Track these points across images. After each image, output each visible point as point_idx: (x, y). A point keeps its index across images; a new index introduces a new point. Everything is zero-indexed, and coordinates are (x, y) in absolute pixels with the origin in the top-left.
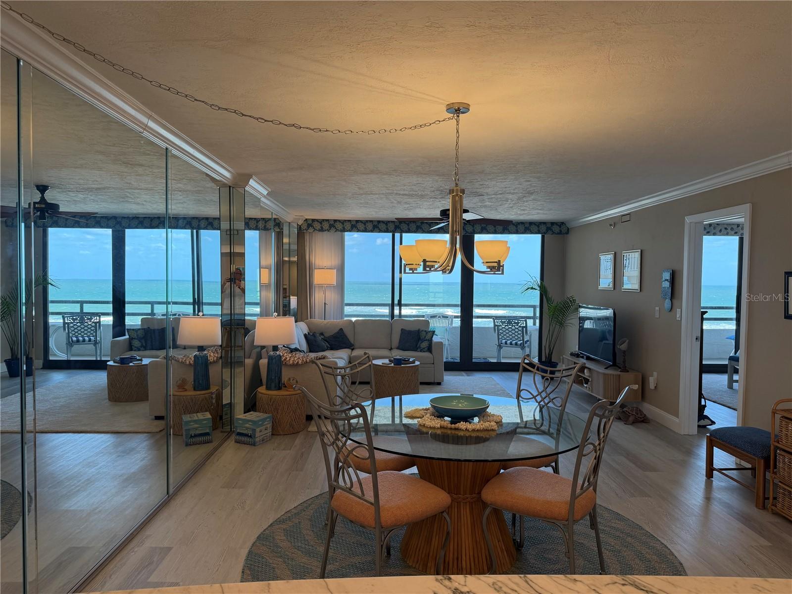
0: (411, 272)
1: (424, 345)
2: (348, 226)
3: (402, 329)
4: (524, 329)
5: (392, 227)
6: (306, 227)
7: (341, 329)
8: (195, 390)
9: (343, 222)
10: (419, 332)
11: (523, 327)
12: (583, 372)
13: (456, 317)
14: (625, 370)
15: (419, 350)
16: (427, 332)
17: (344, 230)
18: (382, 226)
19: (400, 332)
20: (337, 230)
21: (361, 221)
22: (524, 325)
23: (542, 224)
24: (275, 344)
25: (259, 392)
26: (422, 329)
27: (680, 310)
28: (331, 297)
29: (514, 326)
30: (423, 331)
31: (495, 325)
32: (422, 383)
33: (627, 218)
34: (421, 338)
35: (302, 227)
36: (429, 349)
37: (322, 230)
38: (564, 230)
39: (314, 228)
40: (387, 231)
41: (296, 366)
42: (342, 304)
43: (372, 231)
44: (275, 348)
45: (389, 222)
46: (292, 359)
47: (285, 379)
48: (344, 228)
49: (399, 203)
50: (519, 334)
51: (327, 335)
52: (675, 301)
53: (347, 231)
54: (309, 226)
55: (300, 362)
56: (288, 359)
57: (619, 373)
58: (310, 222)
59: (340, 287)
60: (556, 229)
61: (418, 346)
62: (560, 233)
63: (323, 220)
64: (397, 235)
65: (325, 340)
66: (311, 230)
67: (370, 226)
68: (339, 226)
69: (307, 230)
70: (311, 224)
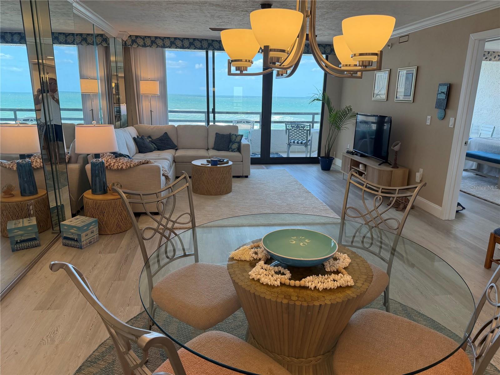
0: (238, 72)
1: (235, 146)
2: (168, 43)
3: (216, 133)
4: (308, 131)
5: (205, 44)
6: (130, 43)
7: (166, 133)
8: (22, 195)
9: (163, 39)
10: (230, 135)
11: (307, 130)
12: (358, 167)
13: (256, 122)
14: (396, 166)
15: (230, 150)
16: (237, 136)
17: (164, 46)
18: (198, 44)
19: (214, 136)
20: (158, 46)
21: (179, 39)
22: (309, 129)
23: (328, 46)
24: (97, 152)
25: (85, 197)
26: (232, 133)
27: (454, 119)
28: (156, 105)
29: (301, 129)
30: (233, 135)
31: (287, 129)
32: (234, 177)
33: (406, 39)
34: (232, 140)
35: (127, 43)
36: (239, 150)
37: (145, 46)
39: (137, 44)
40: (201, 48)
41: (120, 170)
42: (166, 111)
43: (188, 48)
44: (97, 156)
45: (203, 40)
46: (117, 164)
47: (109, 184)
48: (164, 44)
49: (212, 16)
50: (304, 135)
51: (154, 138)
52: (449, 112)
53: (167, 47)
54: (134, 42)
55: (124, 167)
56: (112, 164)
57: (391, 169)
58: (134, 38)
59: (163, 96)
61: (230, 147)
63: (146, 37)
64: (210, 53)
65: (152, 142)
66: (135, 46)
67: (186, 43)
68: (160, 42)
69: (131, 46)
70: (134, 39)
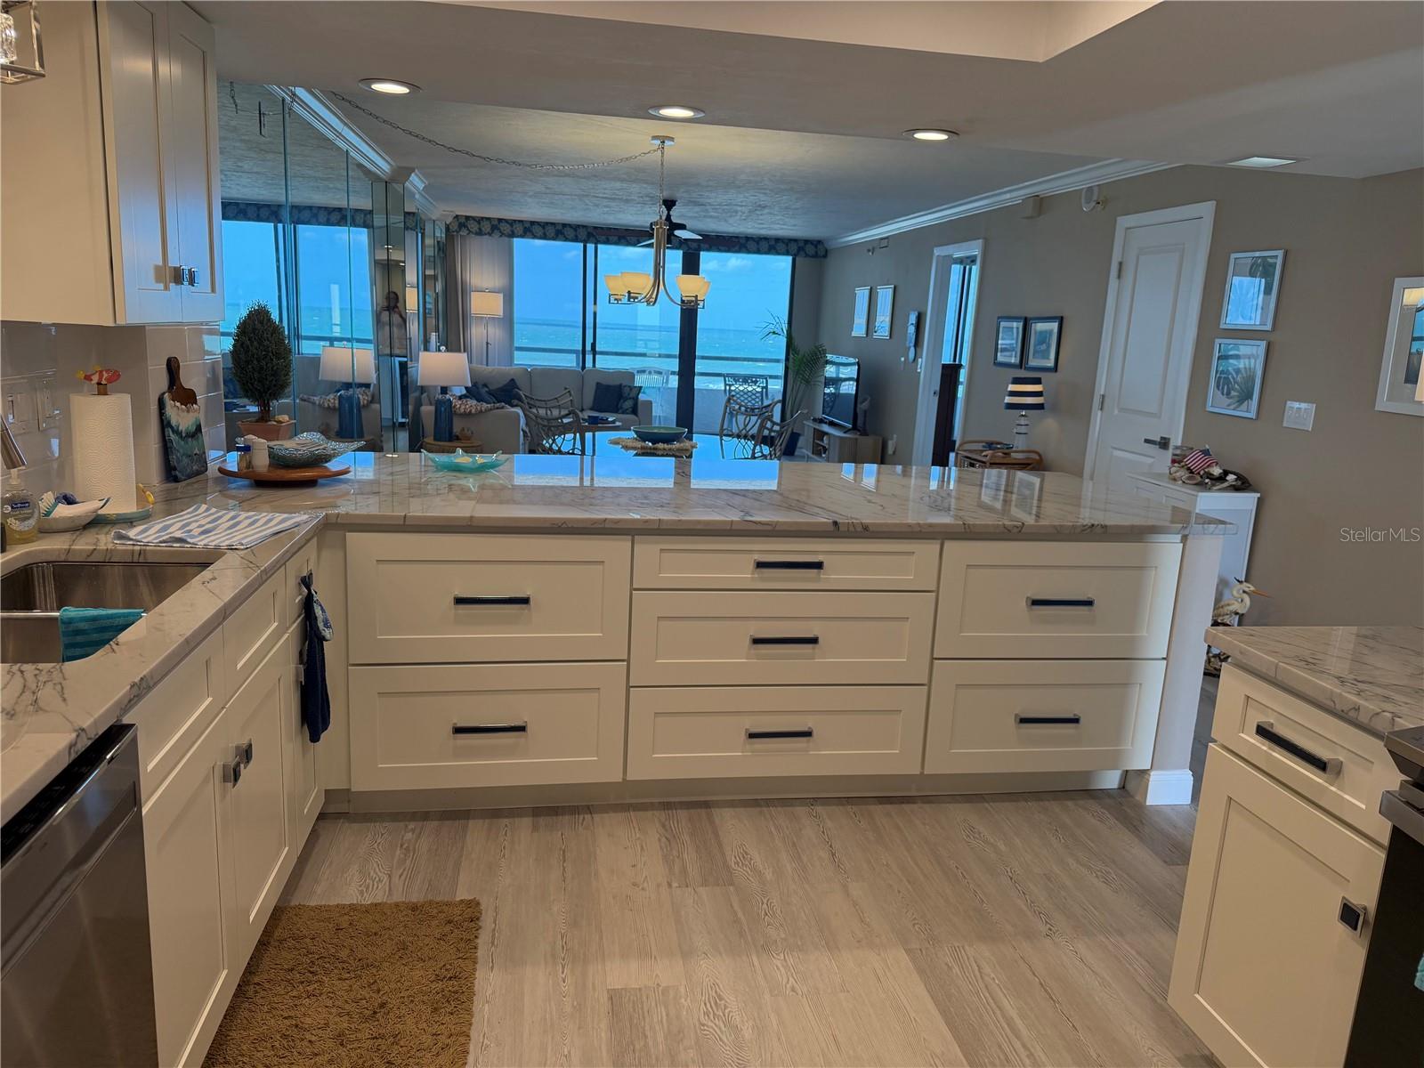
1: (628, 404)
2: (519, 229)
3: (598, 383)
5: (583, 234)
6: (456, 228)
7: (513, 380)
9: (512, 223)
10: (620, 387)
11: (763, 388)
12: (822, 440)
14: (864, 433)
15: (620, 411)
16: (631, 388)
17: (512, 235)
18: (570, 232)
19: (594, 387)
20: (502, 234)
21: (538, 223)
22: (764, 385)
23: (792, 242)
24: (445, 384)
25: (427, 443)
26: (624, 384)
27: (921, 359)
28: (495, 333)
29: (751, 386)
30: (625, 386)
31: (726, 385)
33: (884, 243)
34: (624, 395)
35: (451, 227)
36: (634, 411)
37: (480, 233)
38: (821, 253)
39: (468, 229)
40: (576, 240)
41: (468, 415)
42: (510, 348)
43: (554, 239)
44: (444, 390)
45: (579, 226)
46: (463, 406)
47: (456, 430)
48: (513, 232)
51: (493, 387)
52: (918, 350)
53: (518, 237)
54: (462, 226)
55: (473, 411)
56: (457, 406)
57: (857, 436)
58: (463, 220)
59: (508, 321)
60: (810, 249)
61: (619, 405)
62: (816, 256)
63: (482, 218)
64: (591, 247)
65: (490, 393)
66: (464, 232)
67: (551, 231)
68: (506, 228)
69: (458, 232)
70: (463, 223)
